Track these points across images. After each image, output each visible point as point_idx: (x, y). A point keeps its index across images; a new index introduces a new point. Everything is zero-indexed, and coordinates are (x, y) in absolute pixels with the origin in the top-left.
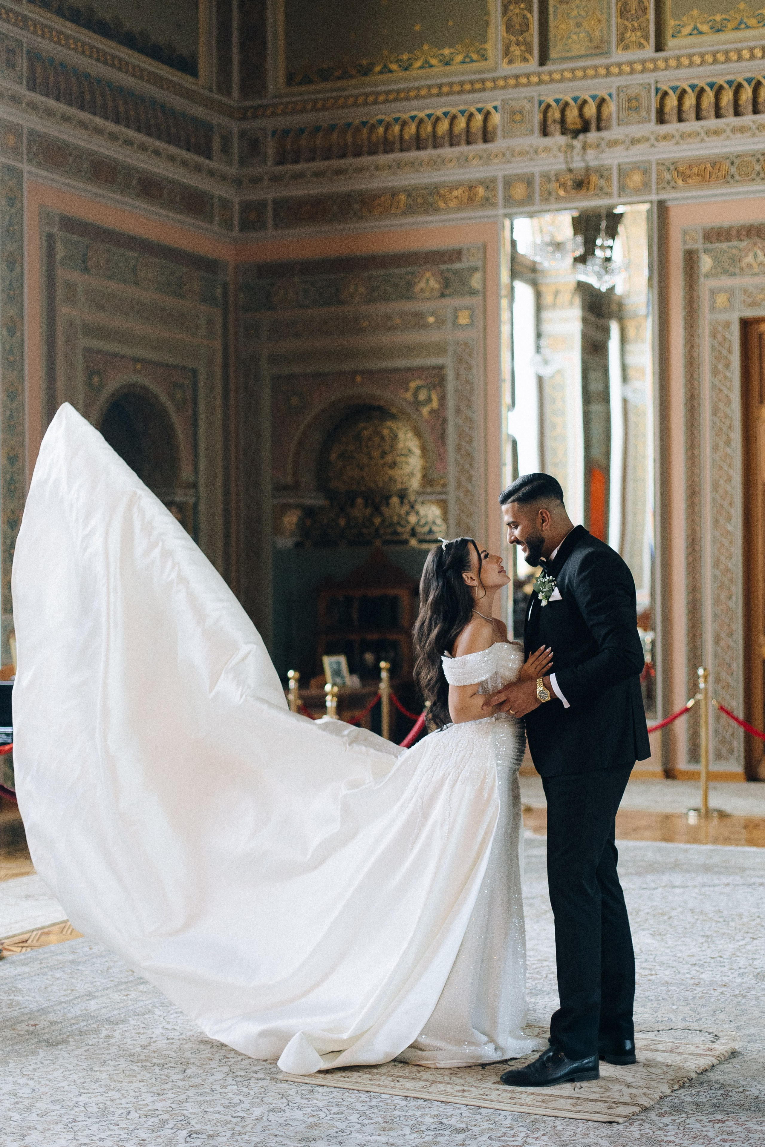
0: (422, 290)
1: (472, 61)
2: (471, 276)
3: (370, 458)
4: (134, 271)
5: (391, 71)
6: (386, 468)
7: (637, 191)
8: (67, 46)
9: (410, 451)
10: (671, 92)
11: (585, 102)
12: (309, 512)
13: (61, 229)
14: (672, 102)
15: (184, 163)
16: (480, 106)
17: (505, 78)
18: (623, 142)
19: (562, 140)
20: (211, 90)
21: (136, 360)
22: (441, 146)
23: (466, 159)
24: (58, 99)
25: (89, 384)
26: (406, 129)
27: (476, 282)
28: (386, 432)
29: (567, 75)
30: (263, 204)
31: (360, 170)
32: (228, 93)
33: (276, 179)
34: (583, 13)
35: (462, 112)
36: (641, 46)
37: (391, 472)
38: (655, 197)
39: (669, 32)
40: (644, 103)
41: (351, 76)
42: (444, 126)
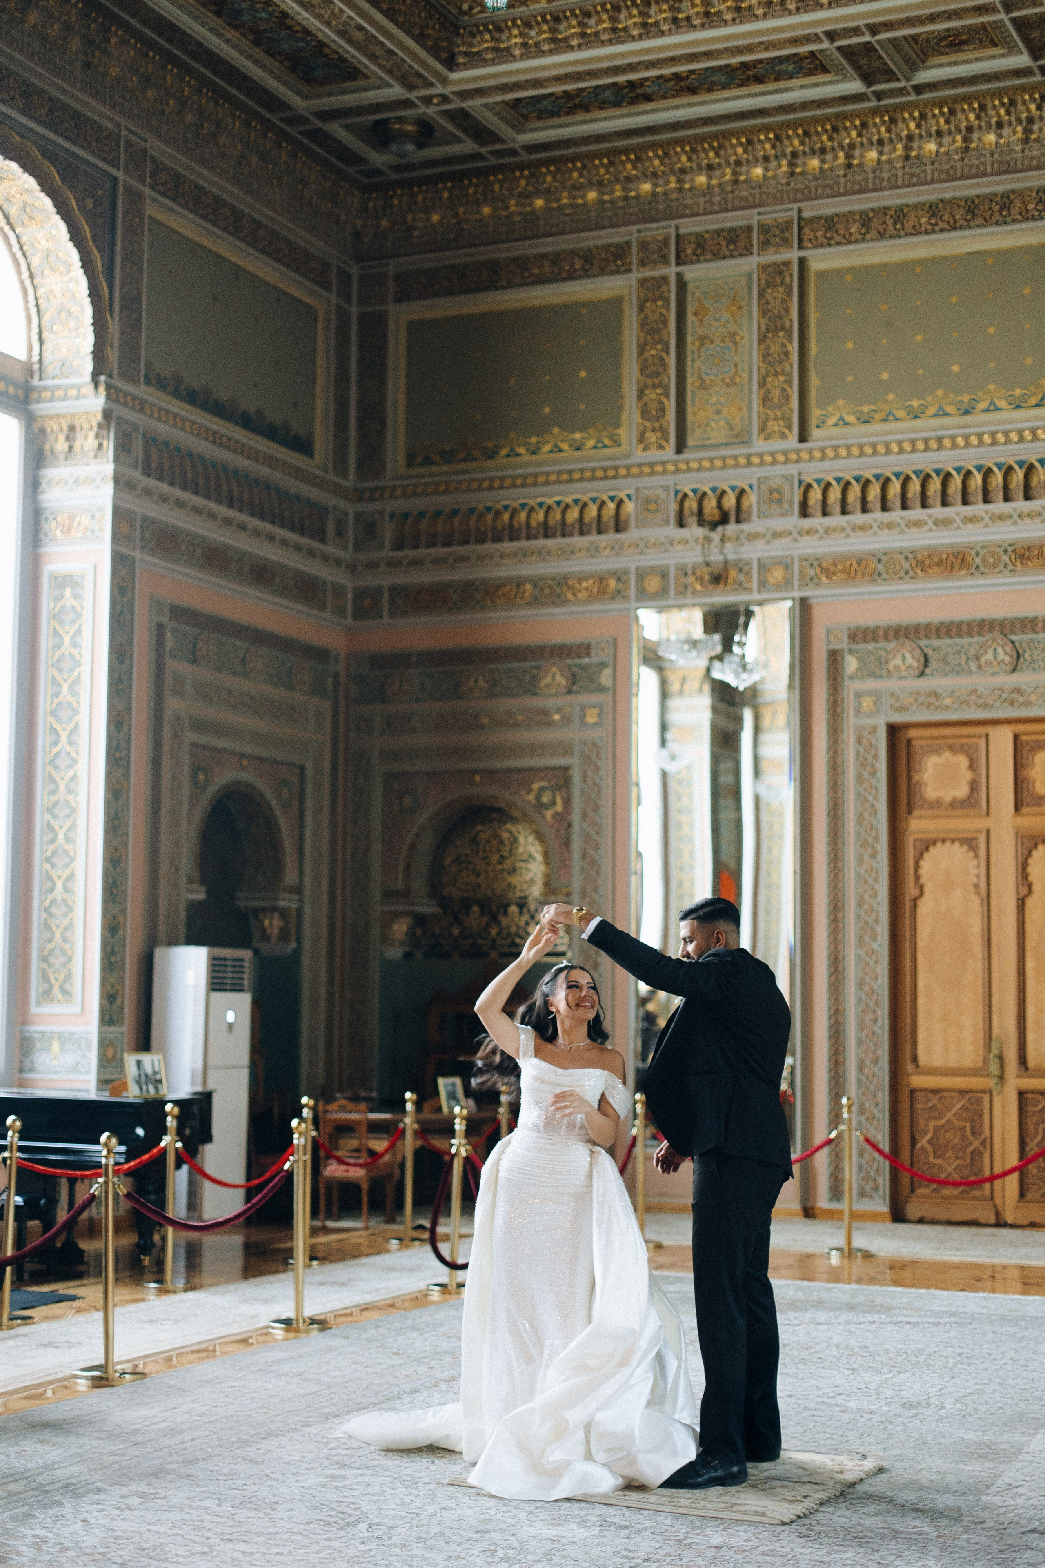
0: (548, 686)
1: (605, 446)
2: (600, 672)
3: (488, 864)
4: (244, 661)
5: (518, 455)
6: (505, 875)
7: (778, 587)
8: (182, 429)
9: (530, 856)
10: (815, 485)
11: (724, 493)
12: (420, 920)
13: (171, 619)
14: (816, 495)
15: (298, 548)
16: (612, 493)
17: (640, 466)
18: (764, 536)
19: (701, 532)
20: (326, 471)
21: (242, 756)
22: (571, 535)
23: (597, 550)
24: (172, 484)
25: (194, 781)
26: (534, 515)
27: (605, 677)
28: (505, 835)
29: (706, 464)
30: (379, 590)
31: (482, 557)
32: (344, 474)
33: (393, 564)
34: (722, 400)
35: (594, 500)
36: (783, 436)
37: (510, 879)
38: (797, 594)
39: (813, 421)
40: (787, 496)
41: (475, 459)
42: (573, 515)
